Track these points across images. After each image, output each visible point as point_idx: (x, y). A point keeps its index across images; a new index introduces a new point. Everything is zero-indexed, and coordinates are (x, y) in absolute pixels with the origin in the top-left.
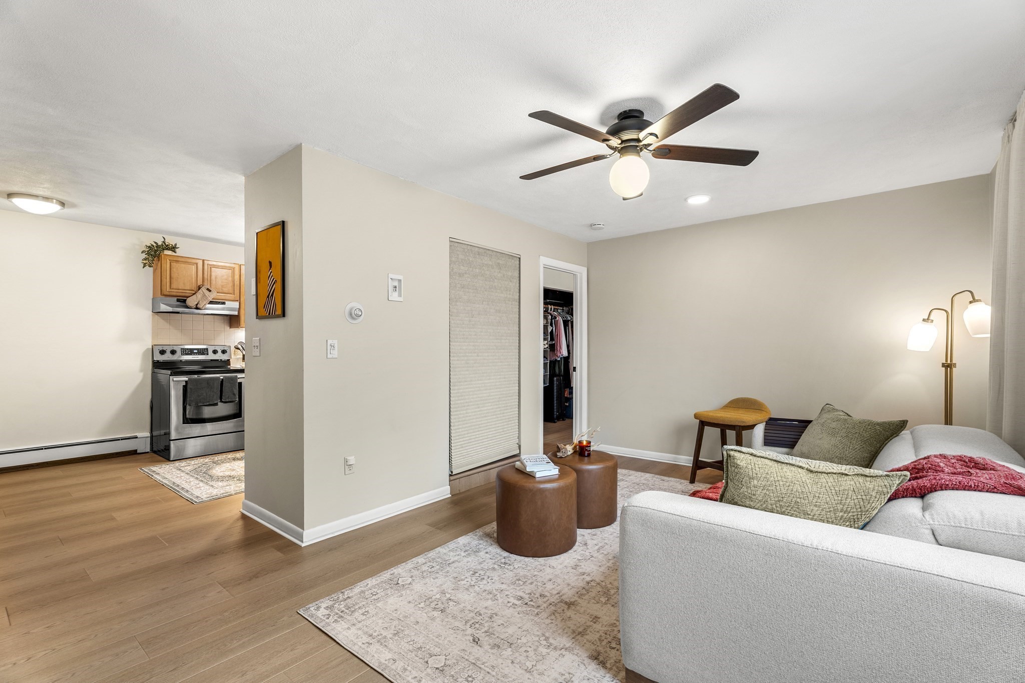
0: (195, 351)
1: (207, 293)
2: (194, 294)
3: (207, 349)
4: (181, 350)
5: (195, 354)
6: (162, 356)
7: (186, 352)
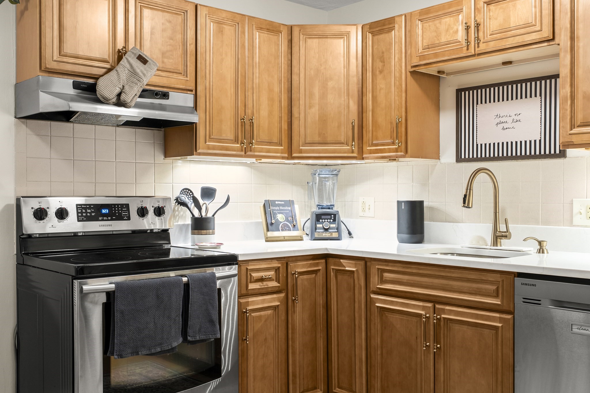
0: (104, 211)
1: (138, 65)
2: (109, 70)
3: (127, 206)
4: (77, 208)
5: (105, 218)
6: (40, 222)
7: (86, 212)
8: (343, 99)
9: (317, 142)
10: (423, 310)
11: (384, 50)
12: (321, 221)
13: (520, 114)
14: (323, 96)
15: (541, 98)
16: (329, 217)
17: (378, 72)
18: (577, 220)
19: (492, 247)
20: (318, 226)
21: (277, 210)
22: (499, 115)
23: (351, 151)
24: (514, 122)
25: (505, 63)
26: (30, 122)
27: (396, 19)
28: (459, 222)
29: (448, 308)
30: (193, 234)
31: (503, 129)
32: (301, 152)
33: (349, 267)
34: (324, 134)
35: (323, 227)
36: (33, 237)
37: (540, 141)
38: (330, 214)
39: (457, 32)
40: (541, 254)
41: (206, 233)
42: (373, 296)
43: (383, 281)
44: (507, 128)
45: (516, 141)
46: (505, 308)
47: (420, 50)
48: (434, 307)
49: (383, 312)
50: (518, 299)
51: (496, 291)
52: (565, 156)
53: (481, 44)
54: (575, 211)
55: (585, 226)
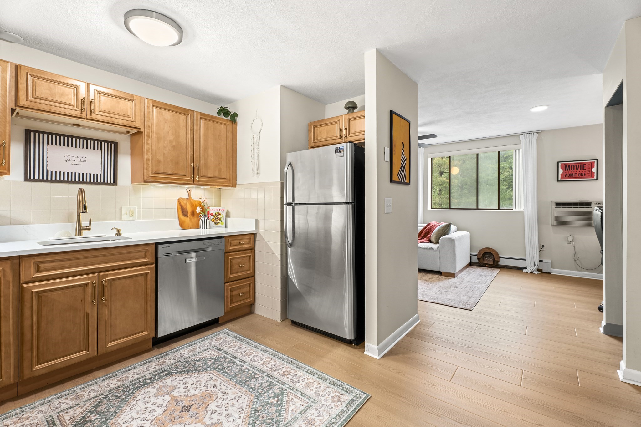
10: (88, 280)
13: (85, 157)
15: (101, 152)
18: (124, 217)
22: (68, 155)
24: (81, 161)
25: (75, 125)
28: (29, 224)
29: (110, 273)
31: (72, 164)
37: (101, 175)
39: (71, 99)
40: (123, 237)
42: (25, 286)
43: (39, 271)
44: (75, 164)
45: (82, 173)
46: (151, 262)
47: (30, 98)
48: (98, 276)
49: (40, 295)
50: (160, 255)
51: (145, 255)
52: (116, 184)
53: (93, 114)
54: (123, 212)
55: (129, 220)
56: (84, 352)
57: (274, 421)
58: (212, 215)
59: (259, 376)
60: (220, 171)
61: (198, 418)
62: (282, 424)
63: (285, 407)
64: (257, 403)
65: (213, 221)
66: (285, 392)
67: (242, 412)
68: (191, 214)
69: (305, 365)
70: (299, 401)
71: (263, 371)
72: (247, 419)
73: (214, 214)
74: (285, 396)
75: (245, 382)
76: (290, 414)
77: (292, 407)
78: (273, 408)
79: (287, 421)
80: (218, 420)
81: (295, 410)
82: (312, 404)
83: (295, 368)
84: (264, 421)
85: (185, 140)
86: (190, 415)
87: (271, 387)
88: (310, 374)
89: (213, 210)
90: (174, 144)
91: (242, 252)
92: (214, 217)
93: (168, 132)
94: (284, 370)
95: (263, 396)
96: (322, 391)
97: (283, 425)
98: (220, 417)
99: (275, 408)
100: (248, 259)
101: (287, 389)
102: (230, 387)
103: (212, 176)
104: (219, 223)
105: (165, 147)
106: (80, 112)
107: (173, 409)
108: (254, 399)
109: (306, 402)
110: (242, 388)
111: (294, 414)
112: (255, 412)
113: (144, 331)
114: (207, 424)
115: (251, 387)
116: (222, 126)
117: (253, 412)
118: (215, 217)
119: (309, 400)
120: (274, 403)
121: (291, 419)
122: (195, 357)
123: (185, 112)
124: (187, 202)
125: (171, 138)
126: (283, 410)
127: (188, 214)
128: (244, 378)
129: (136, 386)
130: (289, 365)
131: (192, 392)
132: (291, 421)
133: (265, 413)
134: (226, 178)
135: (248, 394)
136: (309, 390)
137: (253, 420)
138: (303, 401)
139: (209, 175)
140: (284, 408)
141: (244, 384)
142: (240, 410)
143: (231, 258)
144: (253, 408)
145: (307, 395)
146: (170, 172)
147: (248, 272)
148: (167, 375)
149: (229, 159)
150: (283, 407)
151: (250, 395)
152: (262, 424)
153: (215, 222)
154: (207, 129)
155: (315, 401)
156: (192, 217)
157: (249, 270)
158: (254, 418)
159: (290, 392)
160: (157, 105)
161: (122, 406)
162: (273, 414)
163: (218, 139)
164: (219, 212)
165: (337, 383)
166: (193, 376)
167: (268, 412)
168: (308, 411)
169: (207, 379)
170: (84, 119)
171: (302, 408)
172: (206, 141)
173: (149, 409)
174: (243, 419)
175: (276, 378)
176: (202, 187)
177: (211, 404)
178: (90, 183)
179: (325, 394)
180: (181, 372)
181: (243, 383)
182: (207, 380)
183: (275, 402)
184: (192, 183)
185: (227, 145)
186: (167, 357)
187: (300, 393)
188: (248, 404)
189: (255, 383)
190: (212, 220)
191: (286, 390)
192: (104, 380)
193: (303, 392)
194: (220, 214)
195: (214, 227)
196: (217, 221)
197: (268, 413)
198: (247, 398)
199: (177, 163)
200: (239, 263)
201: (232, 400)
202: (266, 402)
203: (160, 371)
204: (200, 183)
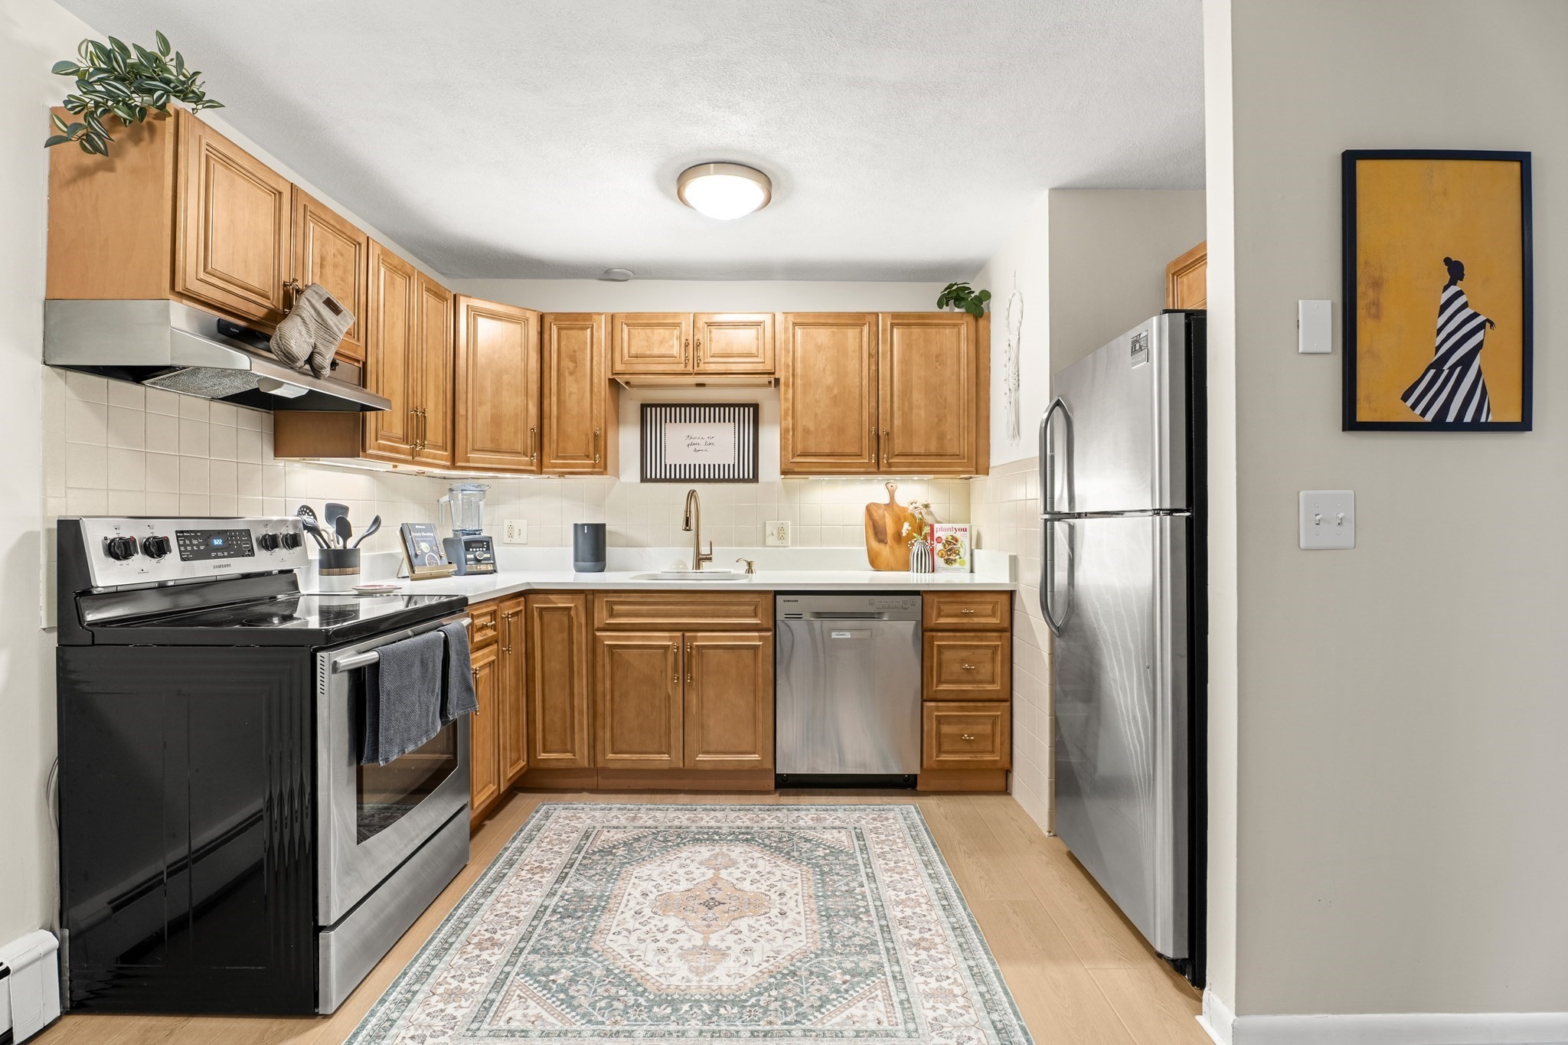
0: (216, 542)
1: (329, 315)
3: (247, 533)
4: (178, 537)
5: (220, 554)
6: (122, 565)
7: (192, 545)
8: (520, 399)
9: (489, 449)
10: (670, 641)
11: (576, 348)
12: (471, 550)
13: (714, 437)
14: (497, 392)
15: (734, 424)
16: (481, 545)
17: (567, 374)
18: (770, 540)
19: (694, 571)
20: (469, 556)
21: (419, 537)
22: (690, 436)
23: (530, 463)
24: (707, 444)
25: (699, 385)
26: (71, 374)
27: (594, 316)
29: (700, 634)
30: (321, 574)
31: (695, 450)
32: (468, 460)
33: (561, 602)
34: (498, 440)
35: (475, 557)
36: (95, 592)
37: (734, 466)
38: (482, 542)
39: (672, 346)
40: (750, 574)
41: (353, 571)
42: (598, 634)
43: (612, 615)
44: (699, 450)
45: (709, 465)
46: (765, 626)
47: (626, 358)
48: (683, 635)
49: (614, 650)
50: (780, 616)
51: (755, 611)
52: (757, 481)
53: (701, 365)
54: (768, 532)
55: (777, 547)
56: (665, 757)
57: (800, 1010)
58: (939, 541)
59: (867, 919)
60: (941, 438)
61: (708, 926)
62: (804, 1024)
63: (844, 1002)
64: (808, 962)
65: (942, 557)
66: (876, 976)
67: (772, 959)
68: (894, 539)
69: (983, 952)
70: (883, 1010)
71: (885, 914)
72: (765, 975)
73: (944, 538)
74: (868, 982)
75: (833, 914)
76: (838, 1019)
77: (856, 1011)
78: (823, 987)
79: (820, 1026)
80: (727, 947)
81: (856, 1019)
82: (902, 1034)
83: (955, 945)
84: (784, 998)
85: (857, 380)
86: (705, 917)
87: (864, 951)
88: (973, 976)
89: (941, 529)
90: (836, 391)
91: (972, 634)
92: (944, 546)
93: (824, 369)
94: (927, 935)
95: (832, 958)
96: (955, 1027)
97: (803, 1027)
98: (733, 945)
99: (825, 990)
100: (990, 655)
101: (887, 974)
102: (801, 909)
103: (922, 451)
104: (955, 560)
105: (817, 402)
106: (683, 365)
107: (698, 893)
108: (811, 952)
109: (894, 1020)
110: (817, 921)
111: (846, 1025)
112: (788, 974)
113: (754, 753)
114: (710, 943)
115: (832, 930)
116: (948, 331)
117: (785, 972)
118: (947, 546)
119: (906, 1023)
120: (836, 981)
121: (829, 1028)
122: (812, 833)
123: (857, 320)
124: (886, 513)
125: (829, 380)
126: (835, 1003)
127: (886, 538)
128: (839, 908)
129: (697, 836)
130: (949, 932)
131: (746, 885)
132: (826, 1032)
133: (800, 987)
134: (958, 453)
135: (812, 938)
136: (929, 1005)
137: (770, 984)
138: (891, 1017)
139: (915, 450)
140: (840, 1003)
141: (828, 918)
142: (773, 954)
143: (939, 646)
144: (794, 966)
145: (912, 1011)
146: (827, 451)
147: (989, 687)
148: (747, 840)
149: (966, 408)
150: (840, 999)
151: (814, 943)
152: (776, 1000)
153: (946, 557)
154: (908, 347)
155: (914, 1034)
156: (895, 546)
157: (993, 682)
158: (776, 982)
159: (887, 983)
160: (804, 321)
161: (658, 854)
162: (812, 998)
163: (937, 364)
164: (955, 535)
165: (1013, 1034)
166: (773, 861)
167: (807, 989)
168: (877, 1039)
169: (785, 877)
170: (691, 374)
171: (873, 1026)
172: (906, 373)
173: (676, 877)
174: (760, 971)
175: (893, 942)
176: (916, 478)
177: (746, 918)
178: (705, 480)
179: (956, 1035)
180: (766, 846)
181: (827, 915)
182: (784, 879)
183: (838, 981)
184: (875, 470)
185: (962, 373)
186: (775, 814)
187: (903, 996)
188: (793, 955)
189: (846, 928)
190: (940, 554)
191: (884, 974)
192: (678, 810)
193: (911, 1000)
194: (956, 541)
195: (943, 569)
196: (951, 557)
197: (804, 991)
198: (804, 943)
199: (842, 431)
200: (963, 661)
201: (781, 931)
202: (824, 970)
203: (743, 830)
204: (893, 469)
